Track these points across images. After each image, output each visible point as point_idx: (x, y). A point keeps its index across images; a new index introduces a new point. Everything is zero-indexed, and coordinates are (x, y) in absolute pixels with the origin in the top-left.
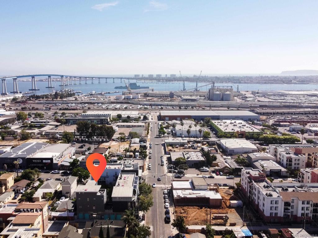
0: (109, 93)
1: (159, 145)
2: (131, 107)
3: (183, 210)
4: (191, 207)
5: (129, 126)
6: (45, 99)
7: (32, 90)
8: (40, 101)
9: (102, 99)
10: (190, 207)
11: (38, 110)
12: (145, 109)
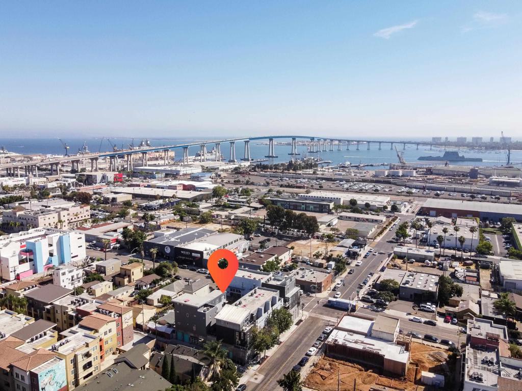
0: (372, 165)
1: (384, 254)
2: (387, 190)
3: (330, 364)
4: (350, 364)
5: (358, 218)
6: (274, 170)
7: (269, 157)
8: (266, 172)
9: (353, 175)
10: (347, 363)
11: (254, 185)
12: (408, 195)
